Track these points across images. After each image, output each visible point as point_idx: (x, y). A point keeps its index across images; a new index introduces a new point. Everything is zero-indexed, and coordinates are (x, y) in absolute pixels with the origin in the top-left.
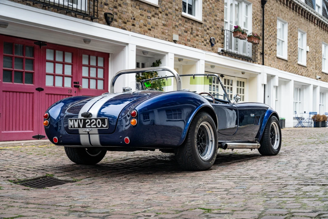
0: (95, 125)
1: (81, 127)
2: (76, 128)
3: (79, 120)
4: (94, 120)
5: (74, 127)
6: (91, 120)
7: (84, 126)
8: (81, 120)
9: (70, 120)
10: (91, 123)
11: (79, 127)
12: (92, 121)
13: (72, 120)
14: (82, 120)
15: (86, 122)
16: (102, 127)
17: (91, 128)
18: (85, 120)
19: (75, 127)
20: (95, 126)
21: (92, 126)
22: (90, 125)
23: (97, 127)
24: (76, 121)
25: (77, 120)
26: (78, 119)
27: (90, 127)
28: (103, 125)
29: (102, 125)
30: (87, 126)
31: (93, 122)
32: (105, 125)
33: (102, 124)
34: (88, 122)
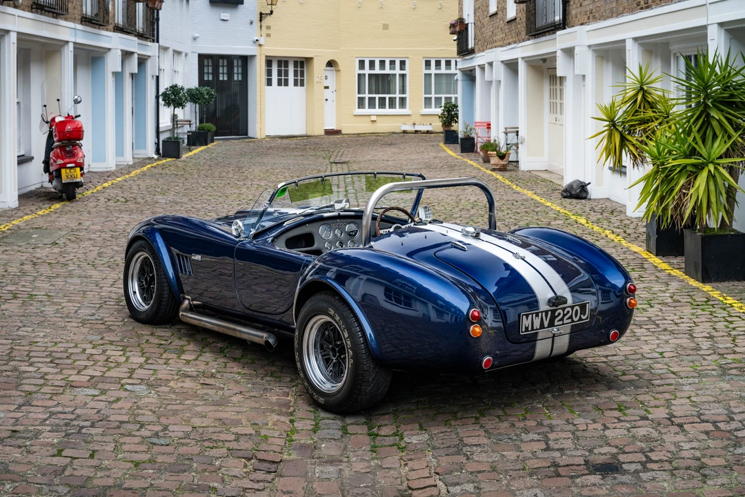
0: (571, 317)
1: (546, 325)
2: (537, 329)
3: (544, 313)
4: (569, 309)
5: (533, 329)
6: (564, 309)
7: (551, 324)
8: (546, 312)
9: (524, 317)
10: (564, 315)
11: (542, 326)
12: (565, 313)
13: (530, 316)
14: (550, 313)
15: (556, 314)
16: (580, 319)
17: (563, 324)
18: (553, 312)
19: (535, 328)
20: (570, 320)
21: (565, 321)
22: (562, 319)
23: (573, 321)
24: (537, 315)
25: (540, 314)
26: (542, 312)
27: (561, 323)
28: (582, 316)
29: (580, 317)
30: (556, 323)
31: (568, 312)
32: (584, 315)
33: (581, 314)
34: (559, 314)
